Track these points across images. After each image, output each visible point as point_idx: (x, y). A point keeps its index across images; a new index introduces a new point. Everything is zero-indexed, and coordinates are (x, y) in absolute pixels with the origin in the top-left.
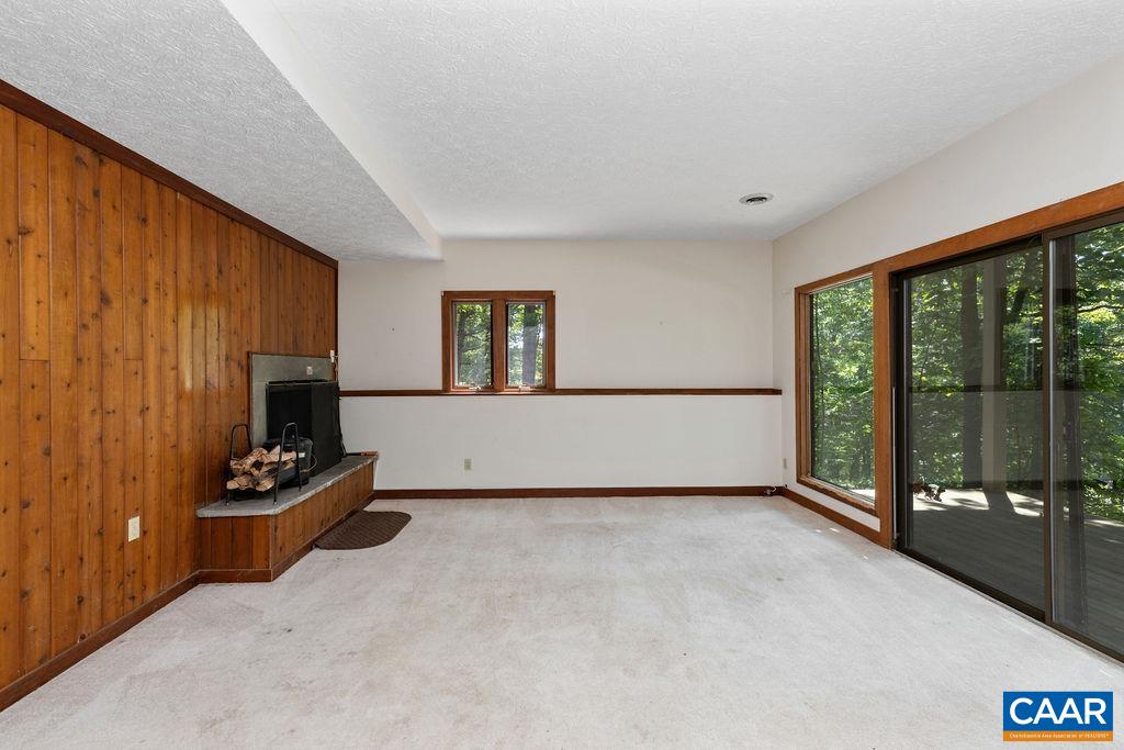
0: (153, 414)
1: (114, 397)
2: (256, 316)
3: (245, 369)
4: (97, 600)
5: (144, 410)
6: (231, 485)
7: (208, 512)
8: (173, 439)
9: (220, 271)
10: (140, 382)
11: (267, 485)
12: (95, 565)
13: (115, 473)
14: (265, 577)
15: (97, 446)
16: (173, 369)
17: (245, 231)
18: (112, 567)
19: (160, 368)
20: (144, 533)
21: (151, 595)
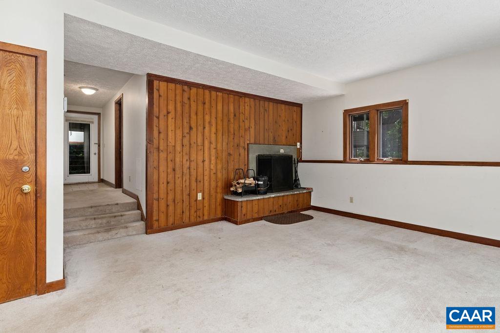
0: (207, 163)
1: (193, 157)
2: (252, 130)
3: (246, 150)
4: (188, 214)
5: (203, 161)
6: (232, 189)
7: (226, 197)
8: (214, 171)
9: (235, 115)
10: (202, 153)
11: (240, 190)
12: (188, 203)
13: (193, 179)
14: (236, 223)
15: (188, 170)
16: (214, 149)
17: (247, 100)
18: (193, 206)
19: (210, 148)
20: (203, 198)
21: (206, 218)
